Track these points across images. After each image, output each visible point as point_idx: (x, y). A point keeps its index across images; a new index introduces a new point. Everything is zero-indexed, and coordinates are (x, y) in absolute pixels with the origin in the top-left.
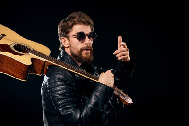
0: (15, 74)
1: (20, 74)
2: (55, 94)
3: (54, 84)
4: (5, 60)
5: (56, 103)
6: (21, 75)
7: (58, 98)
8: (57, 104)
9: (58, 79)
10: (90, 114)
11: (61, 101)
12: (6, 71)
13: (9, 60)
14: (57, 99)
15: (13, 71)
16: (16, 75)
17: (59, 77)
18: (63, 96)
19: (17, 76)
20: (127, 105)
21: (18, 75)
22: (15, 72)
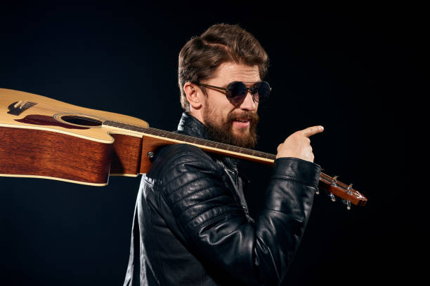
0: (79, 173)
1: (89, 169)
2: (187, 201)
3: (178, 180)
4: (49, 144)
5: (193, 221)
6: (93, 172)
7: (195, 210)
8: (196, 223)
9: (187, 166)
10: (274, 233)
11: (203, 216)
12: (53, 170)
13: (58, 142)
14: (193, 213)
15: (72, 167)
16: (81, 176)
17: (189, 162)
18: (205, 204)
19: (84, 177)
20: (356, 204)
21: (85, 175)
22: (77, 168)
